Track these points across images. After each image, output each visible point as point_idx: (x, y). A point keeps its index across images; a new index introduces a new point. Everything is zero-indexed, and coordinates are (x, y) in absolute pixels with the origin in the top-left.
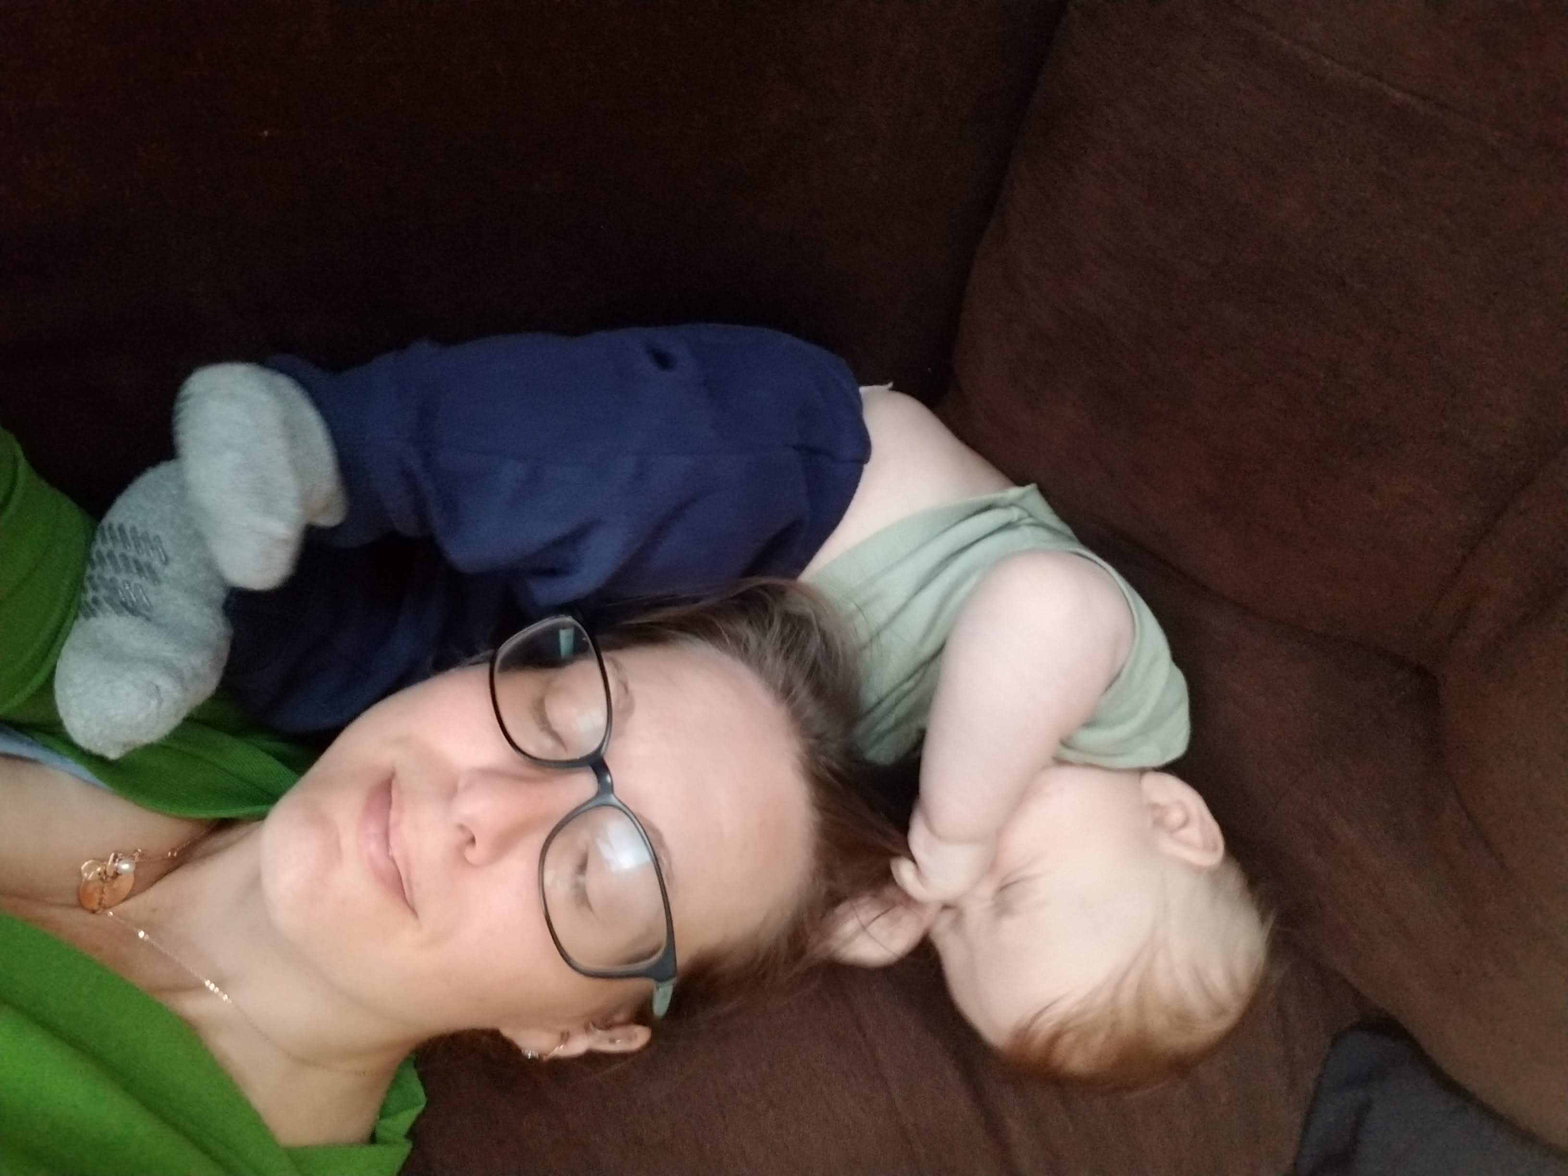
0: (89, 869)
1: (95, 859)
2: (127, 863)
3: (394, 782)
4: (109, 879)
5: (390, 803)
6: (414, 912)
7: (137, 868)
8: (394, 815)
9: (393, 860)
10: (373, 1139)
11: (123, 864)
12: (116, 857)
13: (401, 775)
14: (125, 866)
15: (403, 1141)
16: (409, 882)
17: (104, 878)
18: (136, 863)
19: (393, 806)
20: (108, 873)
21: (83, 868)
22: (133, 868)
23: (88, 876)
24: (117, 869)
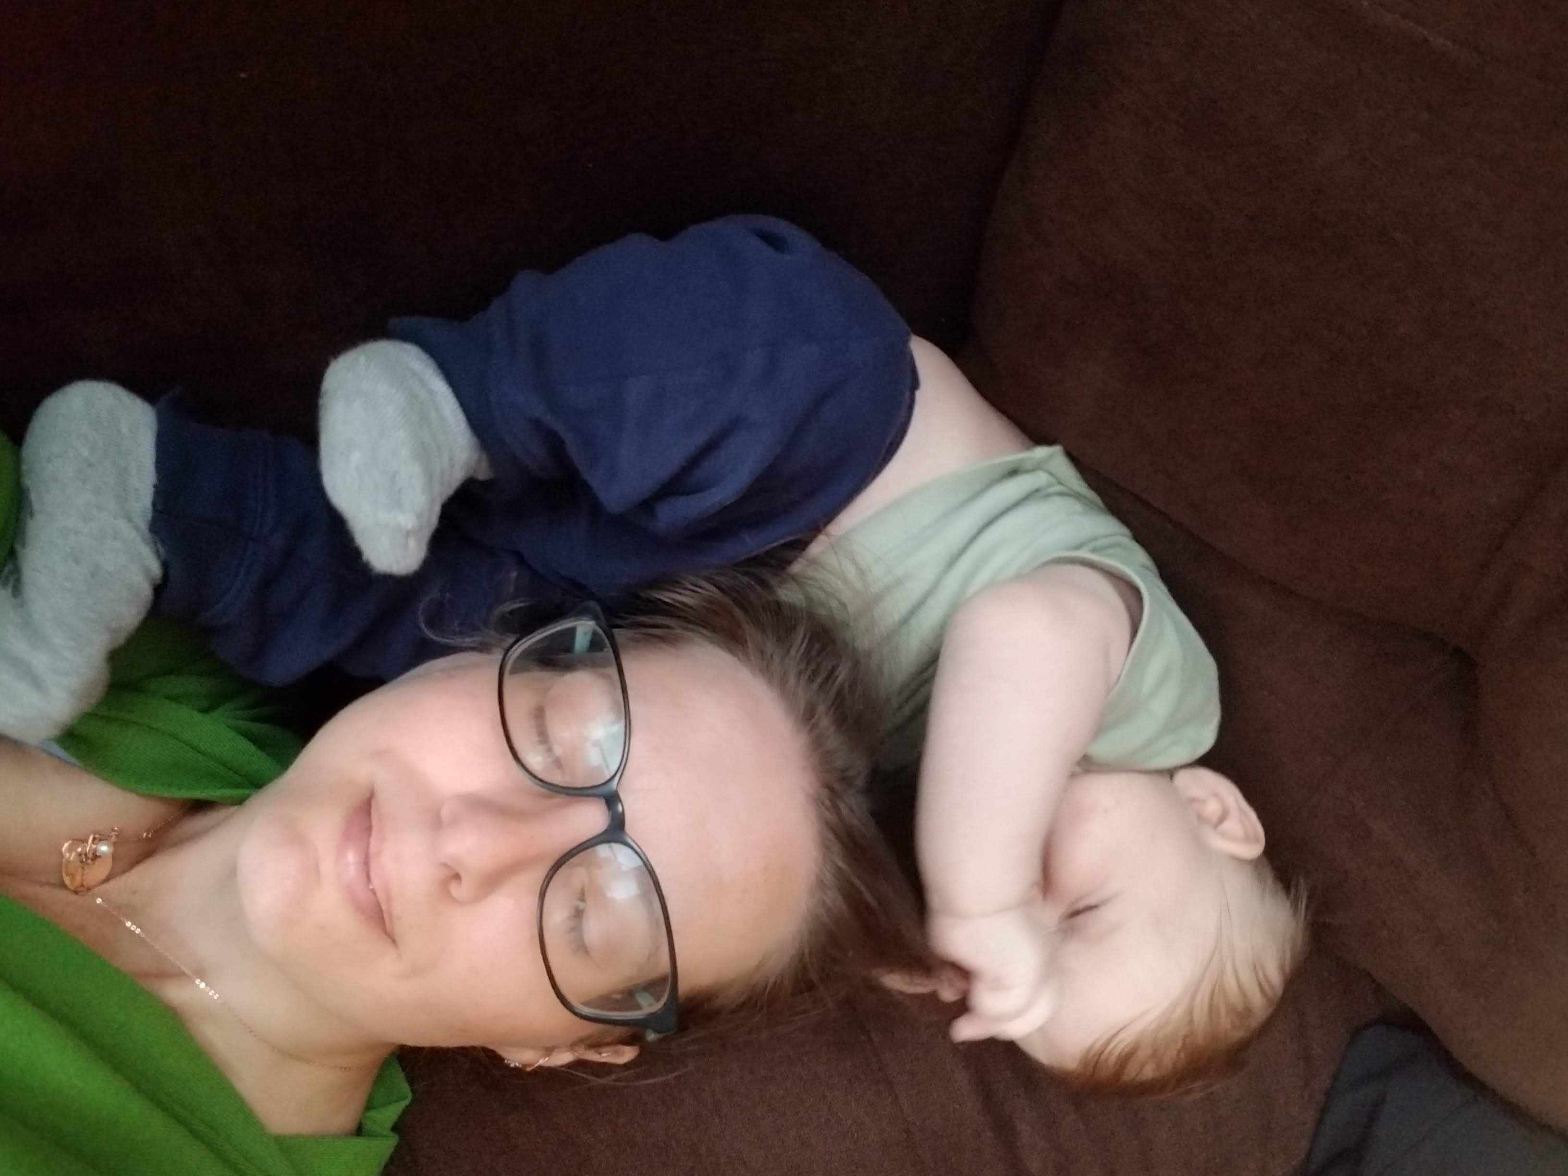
0: (70, 850)
1: (73, 840)
2: (105, 845)
3: (373, 804)
4: (89, 861)
5: (369, 829)
6: (394, 941)
7: (115, 848)
8: (373, 841)
9: (373, 892)
10: (359, 1131)
11: (102, 845)
12: (94, 839)
13: (381, 796)
14: (104, 848)
15: (392, 1134)
16: (390, 914)
17: (84, 860)
18: (114, 843)
19: (374, 832)
20: (88, 855)
21: (63, 849)
22: (112, 850)
23: (69, 857)
24: (95, 851)
